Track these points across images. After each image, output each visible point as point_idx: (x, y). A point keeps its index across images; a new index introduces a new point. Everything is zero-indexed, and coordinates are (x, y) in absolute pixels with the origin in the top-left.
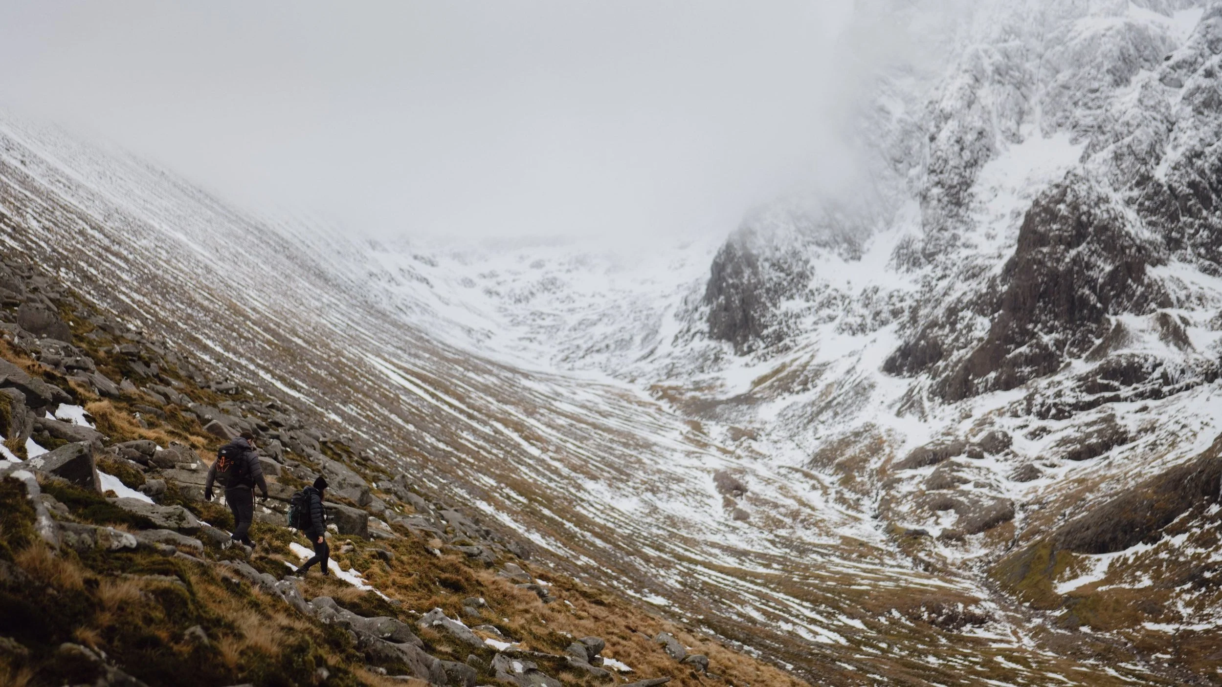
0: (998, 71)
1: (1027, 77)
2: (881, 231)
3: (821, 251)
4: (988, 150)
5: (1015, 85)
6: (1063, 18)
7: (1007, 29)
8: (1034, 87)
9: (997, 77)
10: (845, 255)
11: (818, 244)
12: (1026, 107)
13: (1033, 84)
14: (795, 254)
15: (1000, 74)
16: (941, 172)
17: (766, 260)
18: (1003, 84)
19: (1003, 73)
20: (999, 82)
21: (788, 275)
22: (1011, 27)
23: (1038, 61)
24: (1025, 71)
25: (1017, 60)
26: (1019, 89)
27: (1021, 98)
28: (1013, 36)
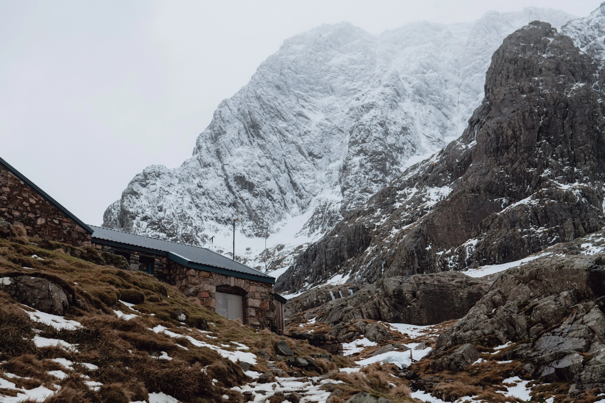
0: (418, 92)
1: (447, 100)
2: (294, 216)
3: (220, 226)
4: (413, 146)
5: (436, 106)
6: (478, 54)
7: (425, 65)
8: (455, 109)
9: (417, 97)
10: (249, 231)
11: (218, 220)
12: (448, 123)
13: (454, 106)
14: (183, 217)
15: (421, 95)
16: (364, 142)
17: (145, 219)
18: (424, 104)
19: (424, 94)
20: (420, 101)
21: (169, 235)
22: (428, 65)
23: (457, 89)
24: (445, 95)
25: (437, 87)
26: (439, 109)
27: (443, 117)
28: (431, 70)
